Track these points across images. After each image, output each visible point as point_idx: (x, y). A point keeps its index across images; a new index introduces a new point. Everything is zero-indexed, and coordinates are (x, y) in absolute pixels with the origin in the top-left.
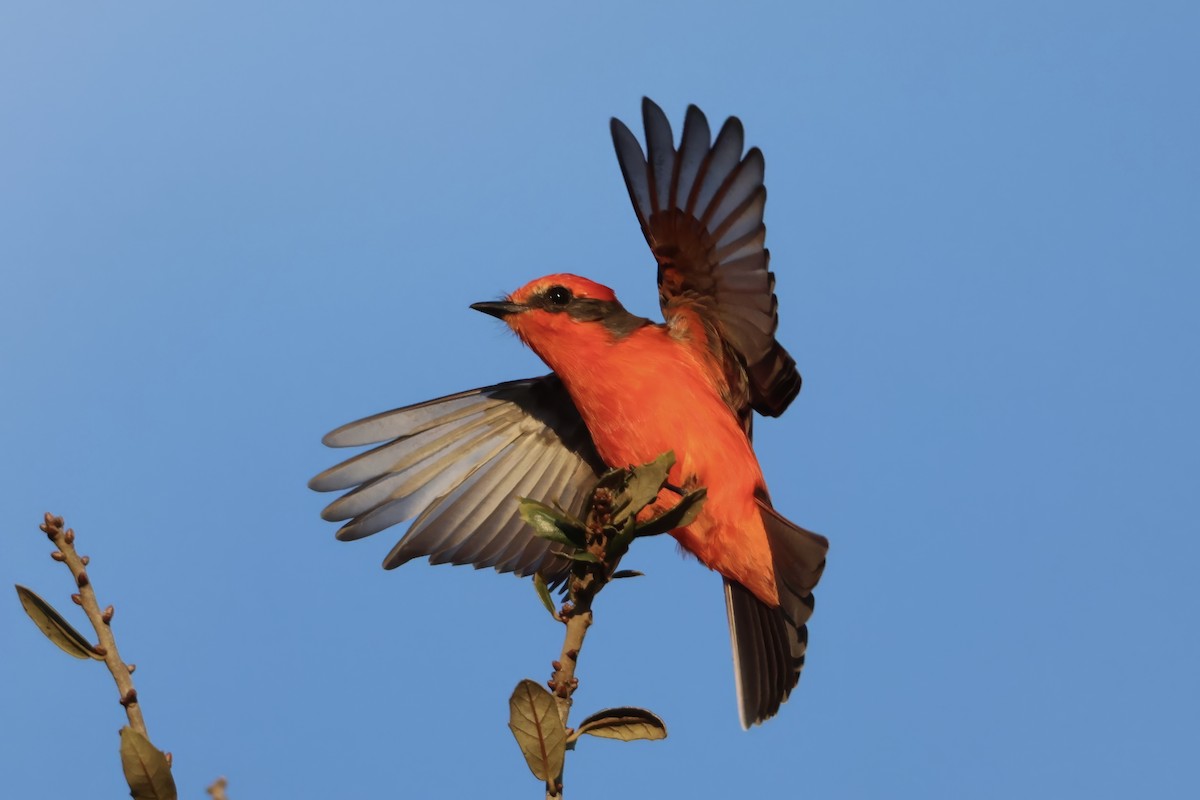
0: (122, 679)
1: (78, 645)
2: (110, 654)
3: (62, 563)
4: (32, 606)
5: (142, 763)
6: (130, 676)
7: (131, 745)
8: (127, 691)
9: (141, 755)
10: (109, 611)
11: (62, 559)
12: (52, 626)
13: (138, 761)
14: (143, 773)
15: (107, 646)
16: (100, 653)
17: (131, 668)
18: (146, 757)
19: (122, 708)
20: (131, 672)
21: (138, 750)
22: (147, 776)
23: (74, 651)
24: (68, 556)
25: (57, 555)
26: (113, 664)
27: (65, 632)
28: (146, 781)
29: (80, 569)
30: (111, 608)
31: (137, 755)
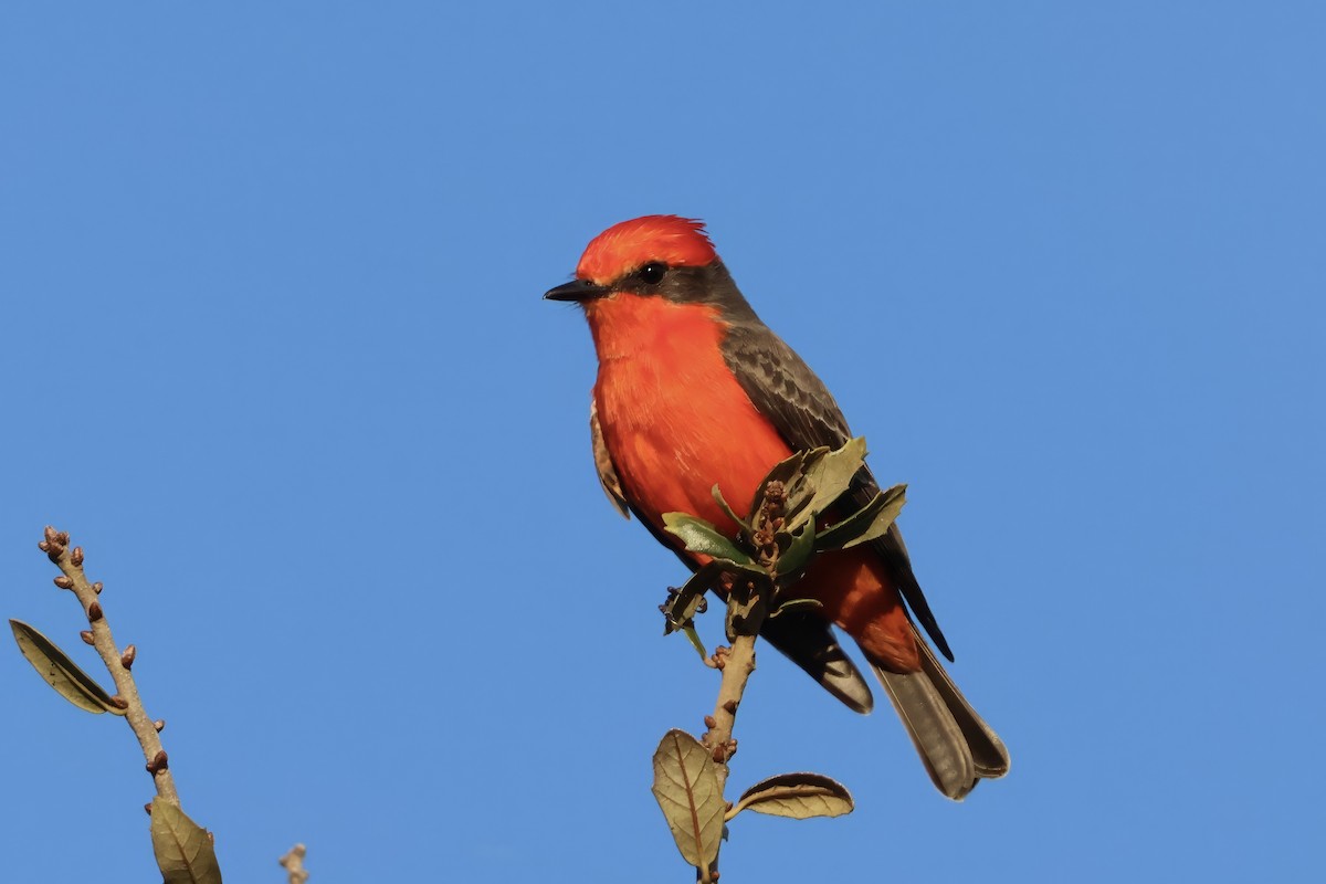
0: (148, 739)
1: (95, 695)
2: (133, 707)
3: (69, 591)
4: (30, 647)
5: (178, 844)
6: (159, 736)
7: (164, 821)
8: (155, 753)
9: (177, 835)
10: (130, 652)
11: (68, 586)
12: (57, 672)
13: (172, 842)
14: (181, 859)
15: (127, 696)
16: (122, 705)
17: (158, 725)
18: (183, 837)
19: (150, 774)
20: (159, 730)
21: (174, 828)
22: (185, 861)
23: (85, 702)
24: (75, 582)
25: (61, 580)
26: (136, 720)
27: (74, 680)
28: (183, 867)
29: (92, 599)
30: (131, 649)
31: (172, 834)
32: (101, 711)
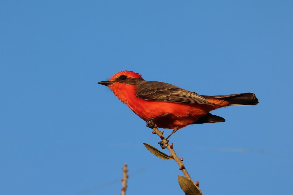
0: (179, 163)
1: (165, 156)
2: (175, 157)
3: (156, 134)
4: (149, 148)
5: (185, 184)
6: (182, 162)
7: (181, 180)
8: (181, 165)
9: (185, 183)
10: (172, 145)
11: (155, 133)
12: (156, 153)
13: (184, 184)
14: (187, 188)
15: (173, 155)
16: (172, 157)
17: (182, 159)
18: (186, 183)
19: (181, 170)
20: (182, 161)
21: (184, 181)
22: (188, 188)
23: (164, 158)
24: (156, 132)
25: (153, 132)
26: (176, 159)
27: (160, 153)
28: (189, 189)
29: (161, 135)
30: (172, 144)
31: (184, 183)
32: (168, 159)
